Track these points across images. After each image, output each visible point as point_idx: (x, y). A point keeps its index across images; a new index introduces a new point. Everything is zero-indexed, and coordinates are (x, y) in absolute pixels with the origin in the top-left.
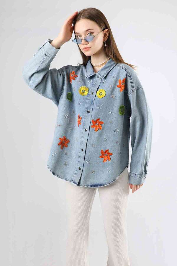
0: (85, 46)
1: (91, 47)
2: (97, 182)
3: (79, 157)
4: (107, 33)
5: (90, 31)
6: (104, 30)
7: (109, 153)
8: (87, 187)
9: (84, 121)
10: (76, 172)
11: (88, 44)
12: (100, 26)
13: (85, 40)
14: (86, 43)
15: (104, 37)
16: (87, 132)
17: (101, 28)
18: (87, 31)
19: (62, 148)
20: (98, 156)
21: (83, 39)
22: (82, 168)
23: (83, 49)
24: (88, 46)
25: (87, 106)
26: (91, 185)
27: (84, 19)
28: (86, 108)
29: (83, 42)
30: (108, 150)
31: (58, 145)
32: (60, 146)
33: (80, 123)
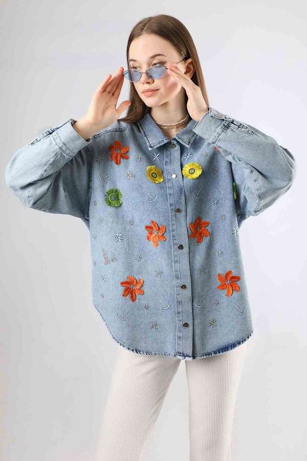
0: (147, 87)
2: (225, 341)
3: (179, 303)
4: (191, 67)
6: (186, 59)
7: (233, 278)
8: (208, 356)
9: (173, 231)
10: (179, 334)
11: (153, 82)
12: (179, 50)
13: (147, 73)
14: (150, 80)
17: (181, 54)
18: (154, 57)
19: (133, 299)
20: (216, 287)
21: (144, 71)
22: (190, 322)
23: (143, 93)
25: (172, 202)
26: (215, 349)
27: (149, 34)
28: (171, 205)
29: (144, 77)
30: (230, 272)
31: (123, 296)
32: (128, 297)
33: (164, 238)
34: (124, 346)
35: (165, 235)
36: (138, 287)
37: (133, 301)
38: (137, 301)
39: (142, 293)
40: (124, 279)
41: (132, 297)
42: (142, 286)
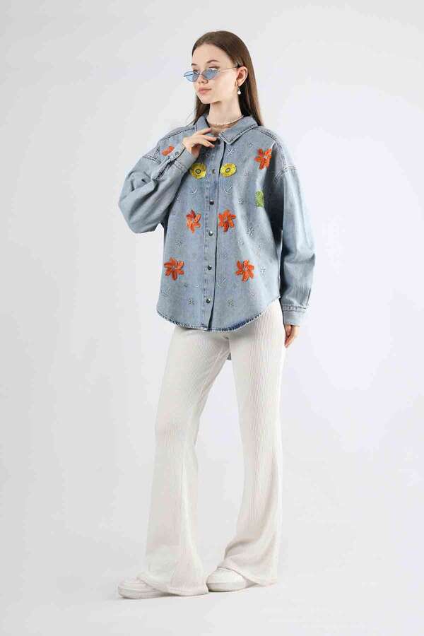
1: (210, 89)
3: (205, 281)
4: (244, 74)
5: (212, 62)
6: (239, 67)
7: (249, 266)
9: (206, 219)
10: (203, 308)
11: (208, 82)
15: (238, 79)
16: (214, 237)
17: (234, 63)
18: (209, 62)
19: (175, 278)
20: (234, 271)
22: (211, 300)
23: (199, 91)
24: (207, 86)
25: (207, 194)
28: (207, 197)
29: (200, 78)
31: (166, 275)
32: (170, 276)
33: (199, 224)
34: (166, 318)
35: (200, 222)
36: (179, 267)
37: (175, 279)
38: (178, 279)
39: (182, 273)
40: (168, 261)
41: (173, 276)
42: (182, 267)
